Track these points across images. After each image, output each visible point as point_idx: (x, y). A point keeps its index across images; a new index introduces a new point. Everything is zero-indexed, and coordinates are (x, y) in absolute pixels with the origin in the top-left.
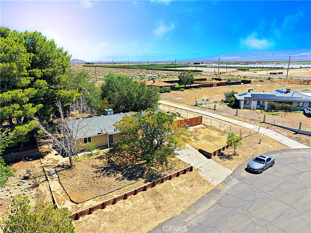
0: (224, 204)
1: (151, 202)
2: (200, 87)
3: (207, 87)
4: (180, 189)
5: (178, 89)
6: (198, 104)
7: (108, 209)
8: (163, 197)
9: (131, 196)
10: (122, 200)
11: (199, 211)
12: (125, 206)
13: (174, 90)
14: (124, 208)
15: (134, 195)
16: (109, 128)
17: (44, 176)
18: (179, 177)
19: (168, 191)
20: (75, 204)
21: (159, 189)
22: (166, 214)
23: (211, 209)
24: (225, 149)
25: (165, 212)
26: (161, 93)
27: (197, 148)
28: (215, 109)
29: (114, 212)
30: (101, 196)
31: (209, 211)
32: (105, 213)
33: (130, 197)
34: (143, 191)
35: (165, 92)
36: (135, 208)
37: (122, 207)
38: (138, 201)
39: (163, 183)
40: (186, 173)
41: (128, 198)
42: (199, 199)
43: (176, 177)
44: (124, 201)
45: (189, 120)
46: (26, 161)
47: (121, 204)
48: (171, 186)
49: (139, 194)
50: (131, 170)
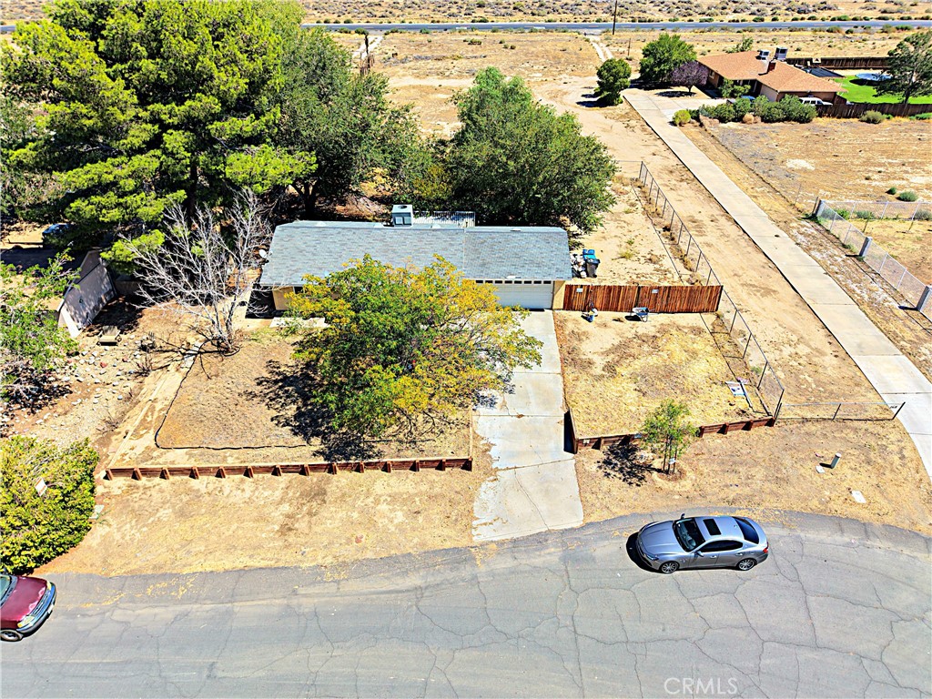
0: (425, 602)
5: (857, 111)
6: (825, 215)
7: (202, 482)
8: (322, 510)
9: (265, 475)
12: (235, 492)
13: (834, 116)
14: (228, 496)
15: (272, 474)
18: (417, 472)
20: (155, 445)
22: (285, 552)
25: (288, 546)
26: (767, 121)
28: (861, 255)
30: (208, 448)
31: (375, 596)
33: (260, 476)
34: (300, 473)
35: (788, 119)
37: (227, 493)
40: (448, 469)
41: (255, 475)
44: (241, 480)
45: (655, 291)
47: (232, 484)
48: (370, 490)
49: (284, 477)
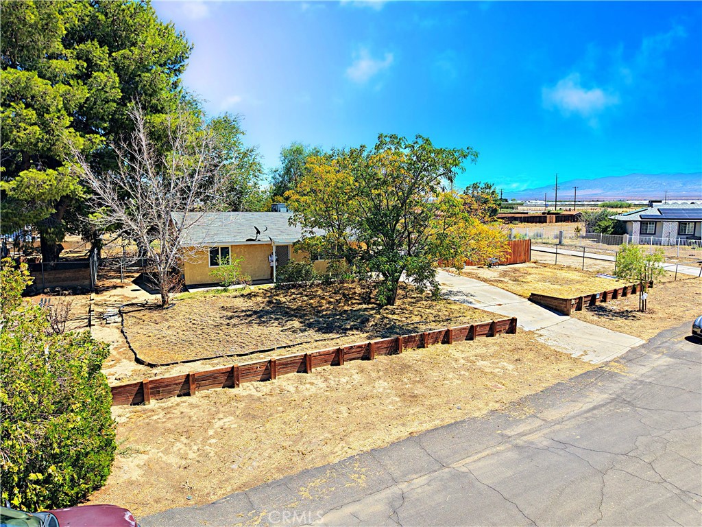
0: (639, 403)
1: (386, 384)
2: (514, 222)
3: (532, 222)
4: (480, 363)
7: (246, 388)
8: (425, 377)
9: (325, 367)
10: (296, 373)
11: (552, 414)
12: (302, 387)
14: (297, 391)
15: (332, 365)
16: (280, 233)
17: (86, 319)
18: (474, 340)
19: (440, 365)
20: (146, 367)
21: (413, 360)
22: (437, 412)
23: (595, 412)
24: (608, 300)
25: (431, 408)
27: (525, 295)
28: (560, 244)
29: (265, 398)
30: (228, 356)
31: (588, 415)
32: (237, 398)
33: (319, 369)
34: (363, 359)
36: (334, 394)
37: (292, 389)
38: (344, 380)
39: (424, 347)
40: (497, 335)
41: (313, 370)
42: (547, 389)
43: (464, 341)
44: (300, 377)
46: (54, 295)
47: (290, 382)
48: (452, 356)
49: (349, 365)
50: (329, 318)
